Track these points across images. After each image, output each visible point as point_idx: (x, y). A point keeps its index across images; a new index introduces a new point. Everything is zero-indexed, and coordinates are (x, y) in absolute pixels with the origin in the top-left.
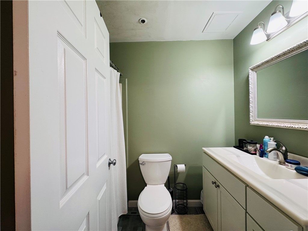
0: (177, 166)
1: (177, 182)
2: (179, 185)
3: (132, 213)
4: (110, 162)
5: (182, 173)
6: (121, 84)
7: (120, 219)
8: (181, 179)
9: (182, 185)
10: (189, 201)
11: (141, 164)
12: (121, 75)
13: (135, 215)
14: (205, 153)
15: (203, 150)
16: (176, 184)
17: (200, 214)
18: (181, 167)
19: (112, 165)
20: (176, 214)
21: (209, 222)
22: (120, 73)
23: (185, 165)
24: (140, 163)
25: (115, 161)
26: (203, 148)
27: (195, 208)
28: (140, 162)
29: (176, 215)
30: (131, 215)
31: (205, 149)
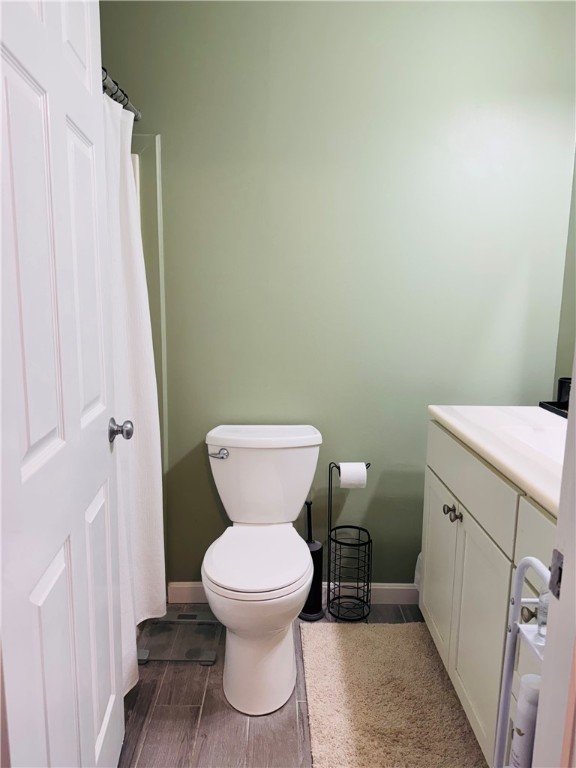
0: (339, 468)
1: (339, 523)
2: (345, 533)
3: (180, 617)
4: (116, 428)
5: (356, 489)
6: (137, 156)
7: (141, 633)
8: (351, 513)
9: (353, 533)
10: (374, 586)
11: (215, 456)
12: (135, 120)
13: (190, 624)
14: (438, 423)
15: (430, 413)
16: (335, 529)
17: (408, 621)
18: (353, 472)
19: (119, 438)
20: (329, 621)
21: (432, 641)
22: (132, 115)
23: (368, 466)
24: (210, 452)
25: (129, 426)
26: (431, 407)
27: (396, 608)
28: (211, 450)
29: (328, 624)
30: (178, 623)
31: (439, 411)
